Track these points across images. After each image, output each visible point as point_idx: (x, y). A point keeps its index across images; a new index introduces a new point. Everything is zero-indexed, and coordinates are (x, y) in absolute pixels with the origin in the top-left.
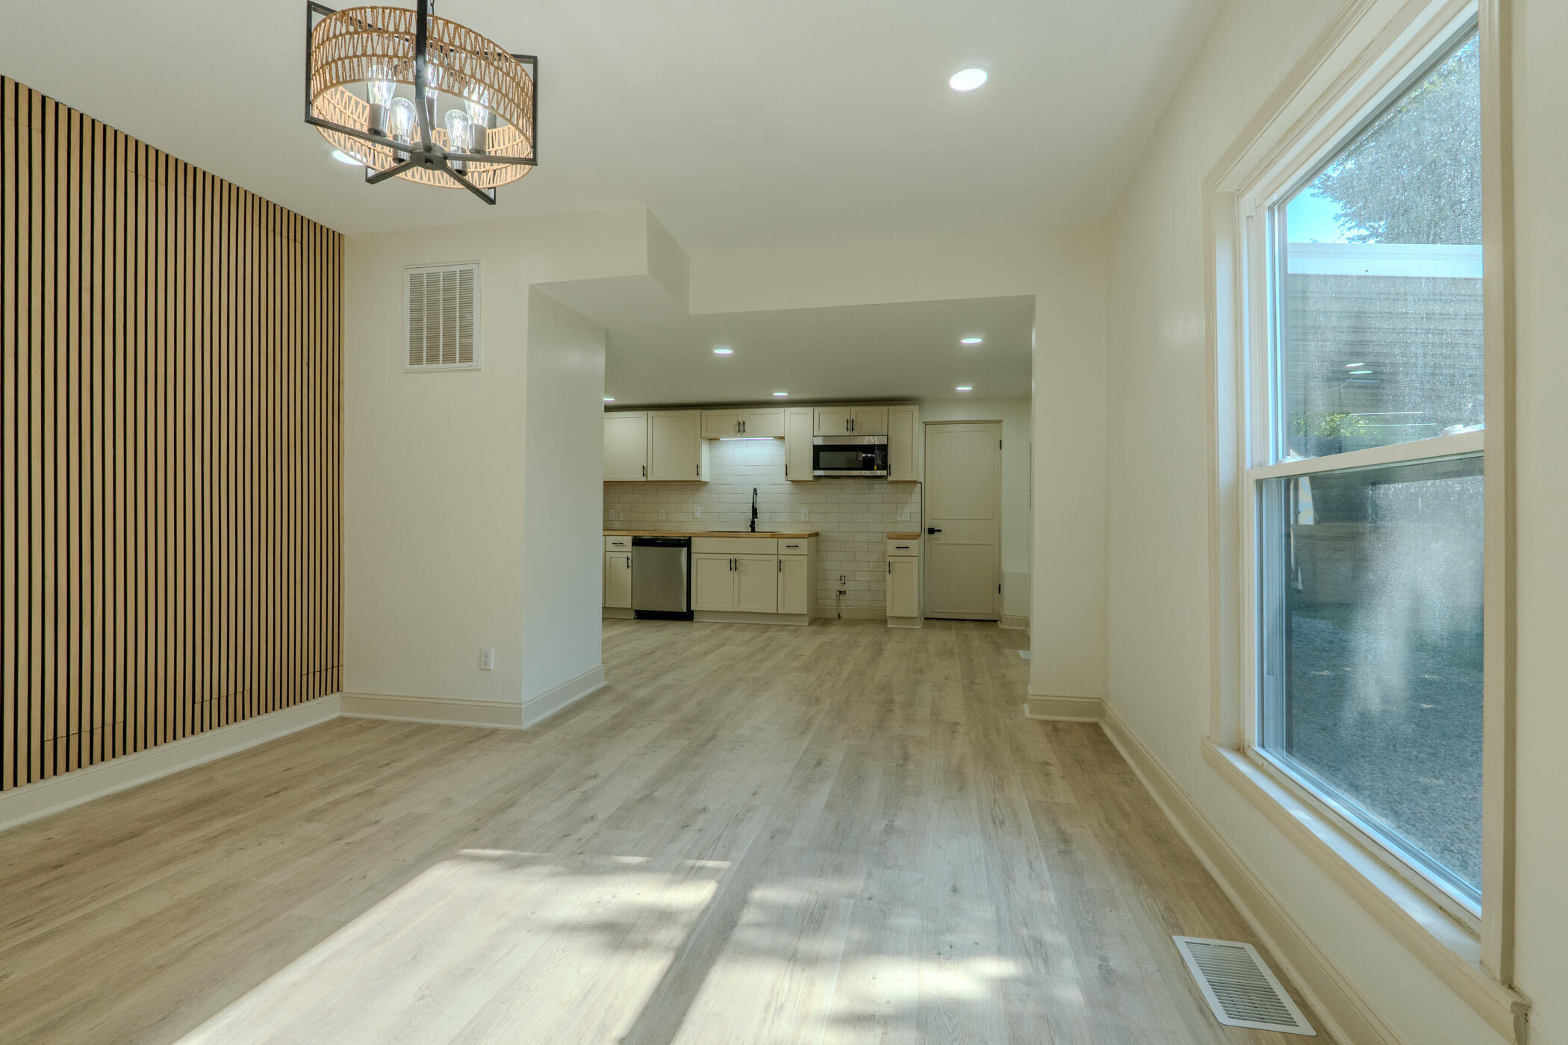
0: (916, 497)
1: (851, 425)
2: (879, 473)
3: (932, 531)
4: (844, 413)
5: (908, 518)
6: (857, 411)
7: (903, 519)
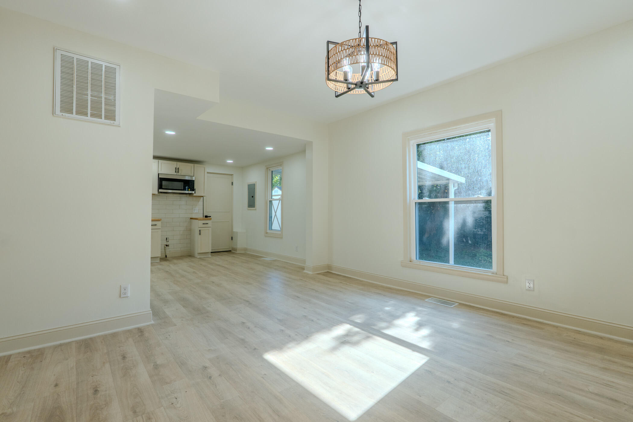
0: (201, 203)
1: (177, 170)
2: (190, 192)
3: (206, 217)
4: (174, 164)
5: (197, 212)
6: (179, 165)
7: (195, 212)
